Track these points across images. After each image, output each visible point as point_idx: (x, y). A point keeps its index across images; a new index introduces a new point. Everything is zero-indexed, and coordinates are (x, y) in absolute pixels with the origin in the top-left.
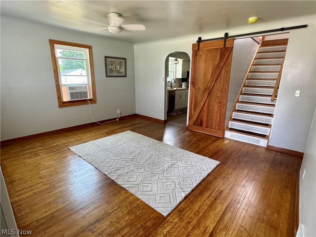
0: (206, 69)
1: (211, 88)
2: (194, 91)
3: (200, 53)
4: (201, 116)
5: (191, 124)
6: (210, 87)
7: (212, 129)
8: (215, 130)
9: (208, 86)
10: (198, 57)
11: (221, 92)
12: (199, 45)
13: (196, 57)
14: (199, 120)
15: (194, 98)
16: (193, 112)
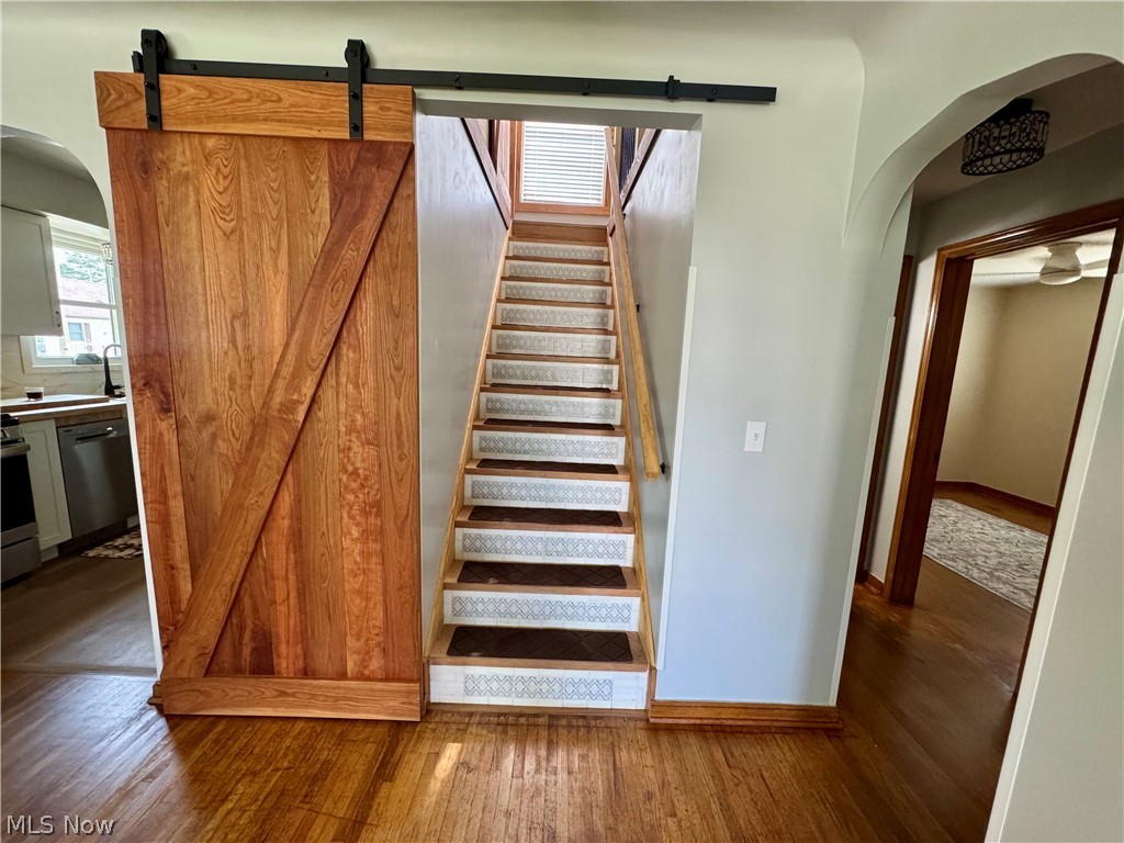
0: (244, 284)
1: (301, 417)
2: (171, 438)
3: (179, 158)
4: (255, 610)
5: (183, 673)
6: (288, 408)
7: (342, 683)
8: (368, 685)
9: (278, 399)
10: (162, 185)
11: (369, 443)
12: (153, 89)
13: (146, 185)
14: (247, 635)
15: (178, 488)
16: (186, 588)
